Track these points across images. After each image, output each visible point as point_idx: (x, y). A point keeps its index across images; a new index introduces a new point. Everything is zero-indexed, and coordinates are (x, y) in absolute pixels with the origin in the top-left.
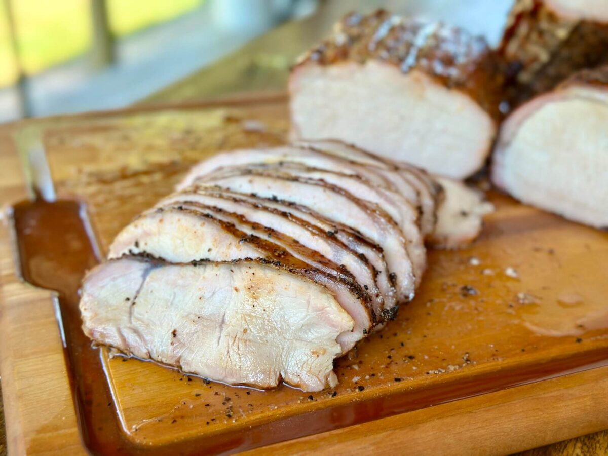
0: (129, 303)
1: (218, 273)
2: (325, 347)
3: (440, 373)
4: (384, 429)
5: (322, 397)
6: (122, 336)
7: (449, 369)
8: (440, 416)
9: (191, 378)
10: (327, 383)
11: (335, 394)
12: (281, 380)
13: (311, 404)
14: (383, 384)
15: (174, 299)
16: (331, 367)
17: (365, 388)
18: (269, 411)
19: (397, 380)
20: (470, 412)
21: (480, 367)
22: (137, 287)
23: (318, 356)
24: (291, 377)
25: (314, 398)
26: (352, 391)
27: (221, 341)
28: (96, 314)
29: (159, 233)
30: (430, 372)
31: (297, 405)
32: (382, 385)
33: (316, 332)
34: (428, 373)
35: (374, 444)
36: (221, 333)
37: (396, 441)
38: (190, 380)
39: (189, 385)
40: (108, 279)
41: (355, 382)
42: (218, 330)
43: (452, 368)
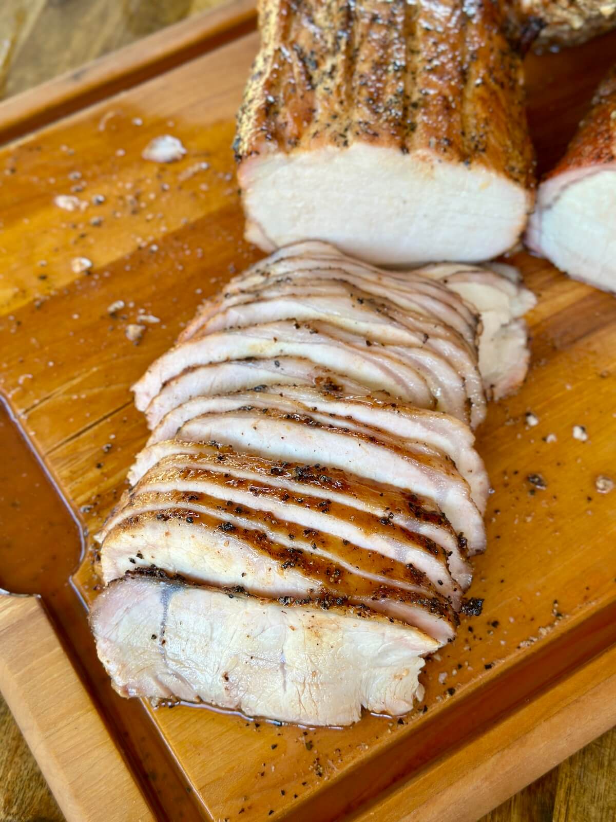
0: (158, 642)
1: (265, 611)
2: (408, 666)
3: (533, 643)
4: (490, 752)
5: (412, 717)
6: (160, 683)
7: (541, 634)
8: (546, 716)
9: (259, 722)
10: (416, 700)
11: (425, 709)
12: (364, 712)
13: (403, 730)
14: (474, 677)
15: (212, 633)
16: (417, 683)
17: (456, 689)
18: (360, 754)
19: (488, 667)
20: (577, 701)
21: (574, 617)
22: (160, 618)
23: (401, 679)
24: (375, 706)
25: (404, 722)
26: (442, 698)
27: (288, 686)
28: (124, 666)
29: (168, 546)
30: (521, 644)
31: (389, 737)
32: (473, 679)
33: (395, 655)
34: (519, 647)
35: (486, 779)
36: (285, 677)
37: (508, 768)
38: (257, 725)
39: (259, 731)
40: (120, 612)
41: (442, 682)
42: (280, 673)
43: (544, 632)
